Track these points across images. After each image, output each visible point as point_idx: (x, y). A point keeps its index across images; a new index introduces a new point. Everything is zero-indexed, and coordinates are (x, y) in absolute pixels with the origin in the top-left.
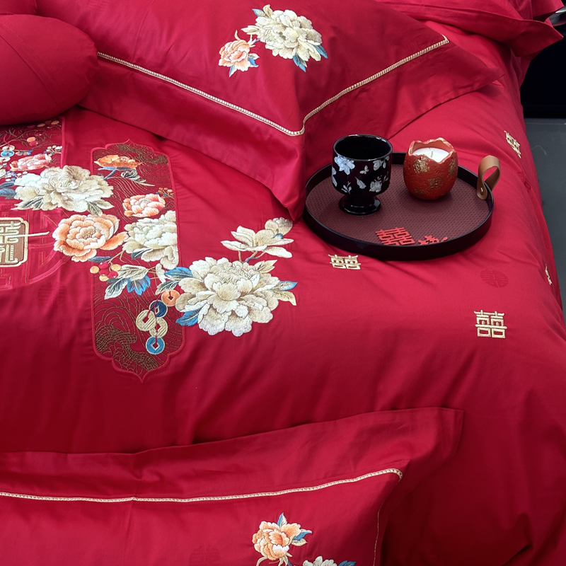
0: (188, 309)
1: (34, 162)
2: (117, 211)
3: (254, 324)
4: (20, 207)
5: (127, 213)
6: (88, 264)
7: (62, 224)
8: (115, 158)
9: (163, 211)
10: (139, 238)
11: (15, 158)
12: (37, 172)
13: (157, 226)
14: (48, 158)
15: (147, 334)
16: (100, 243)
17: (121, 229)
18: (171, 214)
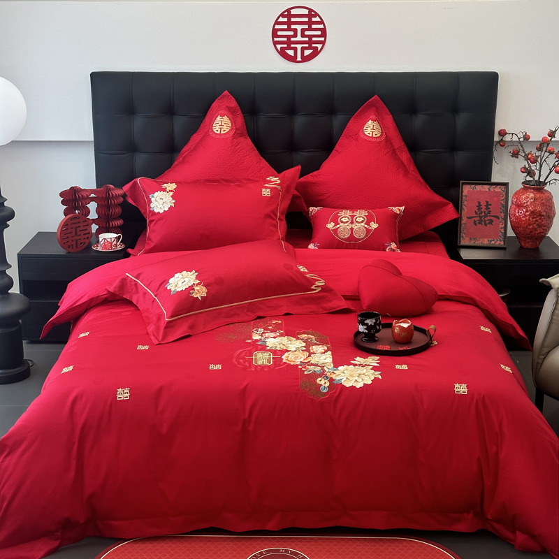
0: (337, 378)
1: (273, 334)
2: (308, 350)
3: (364, 384)
4: (268, 348)
5: (311, 351)
6: (298, 365)
7: (286, 354)
8: (306, 335)
9: (326, 351)
10: (317, 359)
11: (264, 333)
12: (275, 338)
13: (324, 356)
14: (278, 334)
15: (321, 385)
16: (302, 360)
17: (309, 356)
18: (329, 352)
